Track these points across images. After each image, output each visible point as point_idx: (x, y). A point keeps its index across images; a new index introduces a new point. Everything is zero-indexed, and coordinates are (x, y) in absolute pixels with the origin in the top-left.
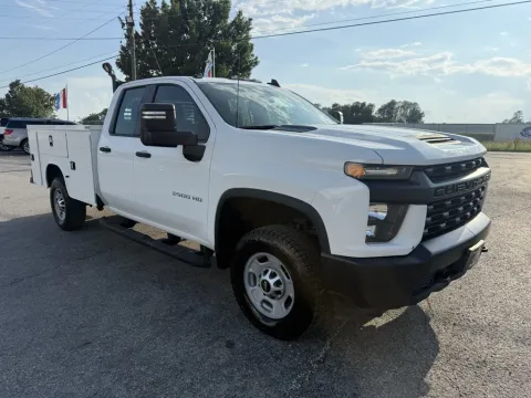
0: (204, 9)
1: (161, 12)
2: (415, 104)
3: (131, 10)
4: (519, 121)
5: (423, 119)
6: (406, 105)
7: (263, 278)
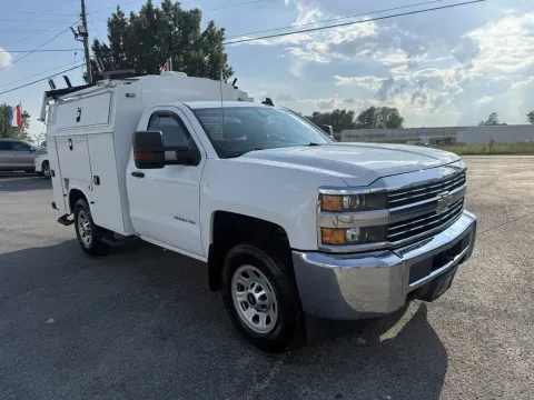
0: (174, 20)
1: (129, 23)
2: (395, 109)
3: (84, 19)
4: (495, 123)
5: (403, 124)
6: (385, 111)
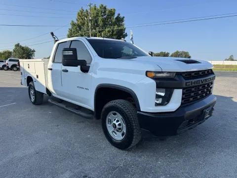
7: (113, 122)
